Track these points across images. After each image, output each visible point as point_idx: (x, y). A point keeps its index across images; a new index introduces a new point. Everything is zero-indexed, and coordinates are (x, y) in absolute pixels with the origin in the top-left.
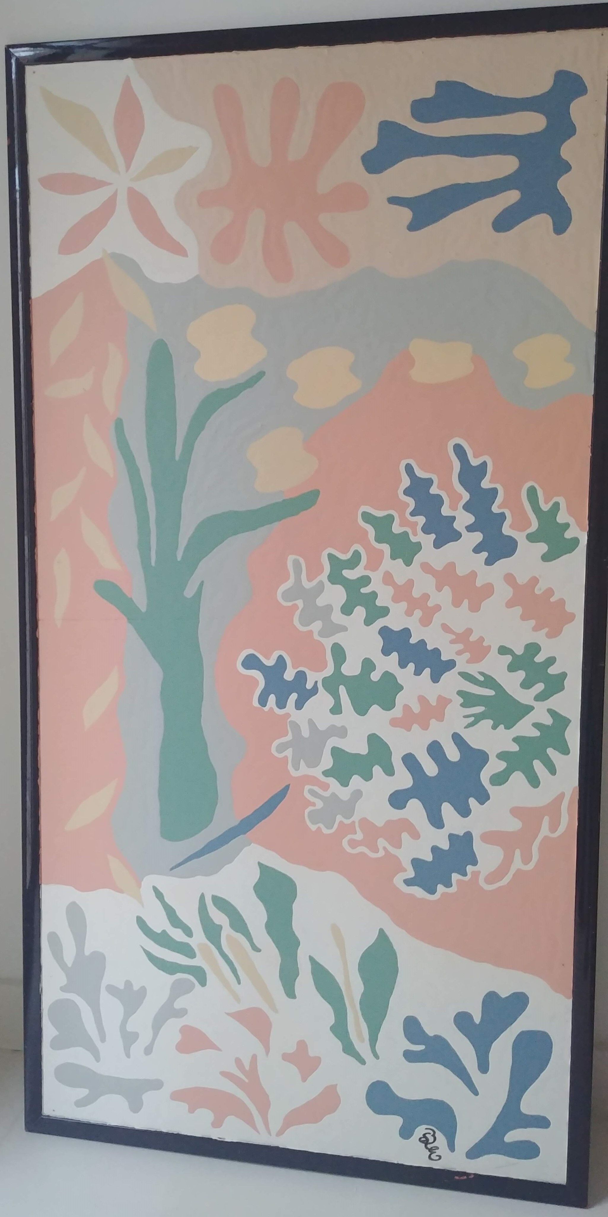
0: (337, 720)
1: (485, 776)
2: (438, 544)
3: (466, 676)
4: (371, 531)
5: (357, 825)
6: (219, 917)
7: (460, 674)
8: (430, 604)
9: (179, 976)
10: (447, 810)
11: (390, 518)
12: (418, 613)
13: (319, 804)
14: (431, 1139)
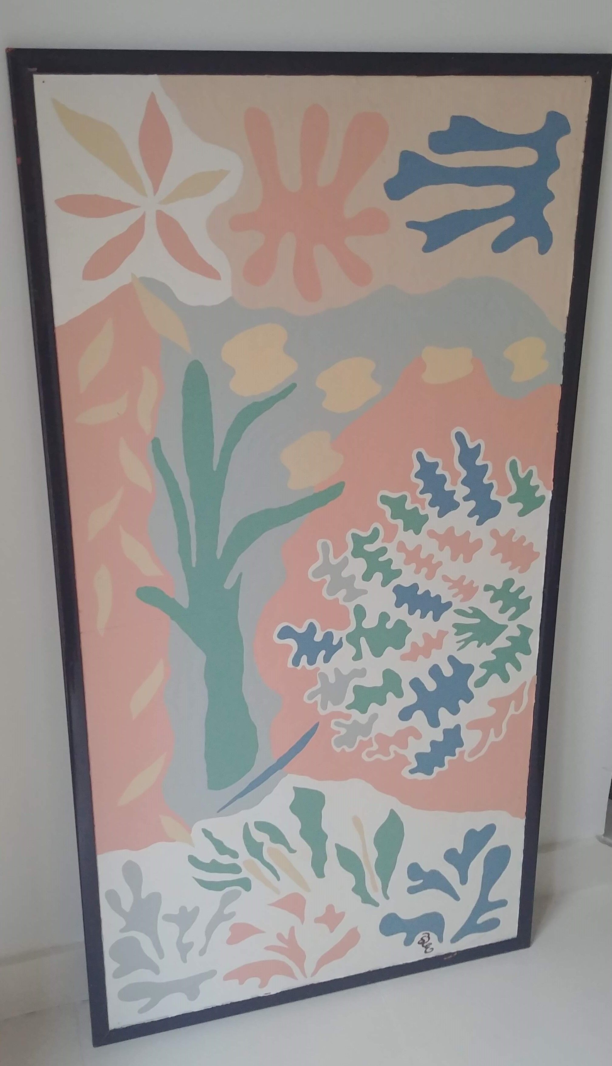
0: (358, 665)
1: (471, 683)
2: (441, 514)
3: (460, 612)
4: (388, 510)
5: (373, 739)
6: (259, 836)
7: (455, 611)
8: (434, 561)
9: (227, 889)
10: (443, 713)
11: (404, 498)
12: (424, 570)
13: (343, 731)
14: (426, 939)
